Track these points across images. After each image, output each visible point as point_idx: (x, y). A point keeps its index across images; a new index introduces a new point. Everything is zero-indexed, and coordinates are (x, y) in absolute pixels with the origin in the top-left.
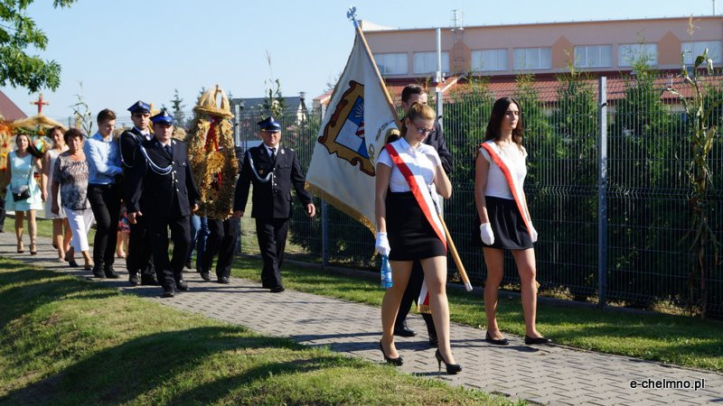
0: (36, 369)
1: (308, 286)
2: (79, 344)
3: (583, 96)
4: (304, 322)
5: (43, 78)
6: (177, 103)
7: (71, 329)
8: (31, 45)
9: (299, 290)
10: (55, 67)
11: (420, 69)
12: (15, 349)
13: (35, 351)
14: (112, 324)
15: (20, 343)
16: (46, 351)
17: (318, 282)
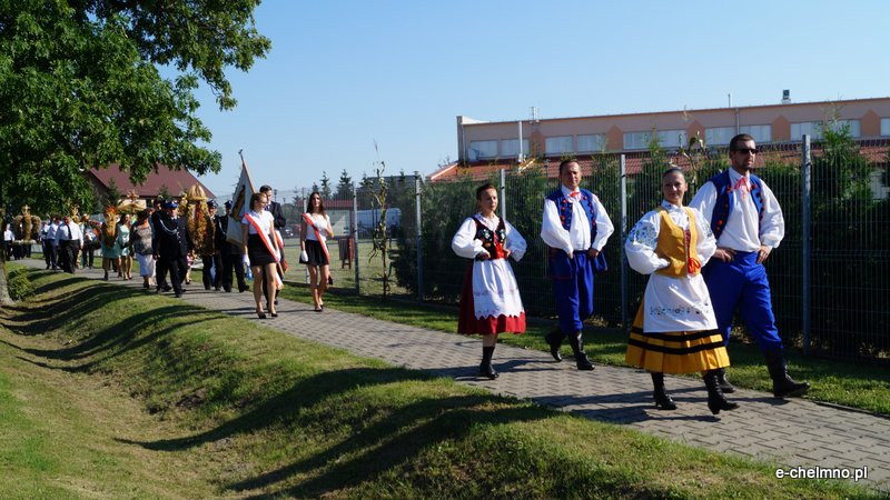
0: (190, 385)
1: (402, 318)
2: (222, 365)
3: (612, 169)
4: (393, 346)
5: (208, 164)
6: (325, 181)
7: (218, 354)
8: (199, 139)
9: (395, 322)
10: (218, 156)
11: (507, 152)
12: (176, 370)
13: (190, 371)
14: (249, 350)
15: (180, 365)
16: (198, 371)
17: (410, 315)
